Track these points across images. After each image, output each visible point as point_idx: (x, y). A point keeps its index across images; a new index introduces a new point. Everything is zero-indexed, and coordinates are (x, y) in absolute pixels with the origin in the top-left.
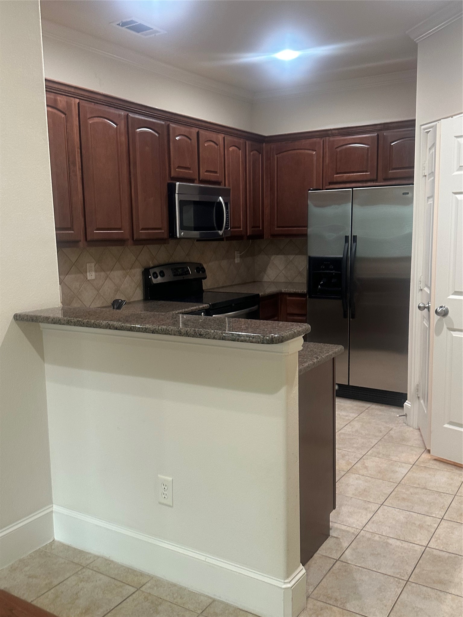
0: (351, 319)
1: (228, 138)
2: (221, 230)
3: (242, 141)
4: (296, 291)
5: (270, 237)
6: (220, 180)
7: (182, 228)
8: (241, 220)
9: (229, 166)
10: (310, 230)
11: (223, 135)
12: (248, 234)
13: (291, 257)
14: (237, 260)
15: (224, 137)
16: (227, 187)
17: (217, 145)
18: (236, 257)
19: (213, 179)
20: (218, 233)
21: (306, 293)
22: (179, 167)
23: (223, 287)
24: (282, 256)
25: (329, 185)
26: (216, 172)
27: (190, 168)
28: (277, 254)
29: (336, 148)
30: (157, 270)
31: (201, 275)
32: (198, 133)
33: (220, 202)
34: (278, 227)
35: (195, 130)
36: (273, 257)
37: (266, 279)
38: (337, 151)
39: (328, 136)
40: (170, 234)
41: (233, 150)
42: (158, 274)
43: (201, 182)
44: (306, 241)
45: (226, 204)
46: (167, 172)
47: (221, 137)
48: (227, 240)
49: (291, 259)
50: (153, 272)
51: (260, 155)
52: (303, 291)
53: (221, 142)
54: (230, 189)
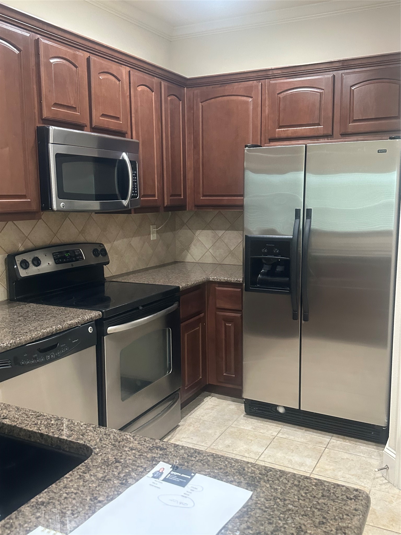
0: (303, 322)
1: (136, 75)
2: (125, 199)
3: (155, 80)
4: (229, 279)
5: (194, 208)
6: (124, 130)
7: (61, 195)
8: (155, 186)
9: (136, 111)
10: (247, 200)
11: (128, 69)
12: (166, 204)
13: (220, 233)
14: (153, 237)
15: (129, 71)
16: (134, 140)
17: (119, 81)
18: (151, 233)
19: (112, 127)
20: (121, 203)
21: (241, 282)
22: (56, 105)
23: (134, 272)
24: (209, 232)
25: (270, 142)
26: (118, 118)
27: (76, 107)
28: (203, 229)
29: (278, 94)
30: (28, 258)
31: (101, 259)
32: (88, 60)
33: (124, 161)
34: (204, 196)
35: (83, 55)
36: (198, 232)
37: (189, 259)
38: (280, 98)
39: (268, 77)
40: (42, 205)
41: (143, 91)
42: (30, 263)
43: (94, 129)
44: (242, 213)
45: (133, 163)
46: (36, 111)
47: (124, 70)
48: (135, 213)
49: (220, 235)
50: (20, 260)
51: (181, 102)
52: (237, 280)
53: (125, 77)
54: (138, 143)
